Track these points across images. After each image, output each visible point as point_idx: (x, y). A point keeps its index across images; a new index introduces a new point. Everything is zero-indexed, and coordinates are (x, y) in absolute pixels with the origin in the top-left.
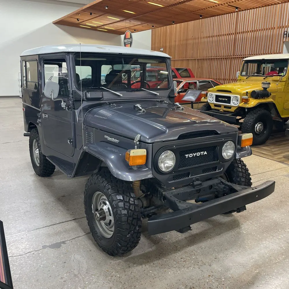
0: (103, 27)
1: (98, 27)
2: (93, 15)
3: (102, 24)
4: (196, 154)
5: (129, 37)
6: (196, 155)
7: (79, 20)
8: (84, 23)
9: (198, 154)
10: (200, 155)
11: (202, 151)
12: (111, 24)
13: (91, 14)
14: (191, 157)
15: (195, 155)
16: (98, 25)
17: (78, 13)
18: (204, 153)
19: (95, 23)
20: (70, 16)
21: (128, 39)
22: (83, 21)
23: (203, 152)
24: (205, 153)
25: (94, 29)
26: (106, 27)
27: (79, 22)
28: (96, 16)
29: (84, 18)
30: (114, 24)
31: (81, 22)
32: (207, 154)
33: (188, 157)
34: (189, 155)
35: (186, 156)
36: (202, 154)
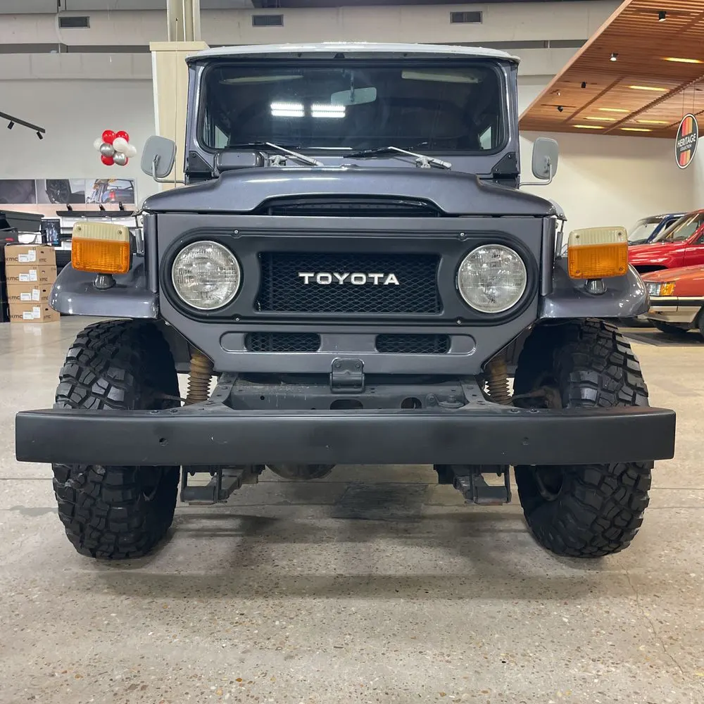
0: (632, 121)
1: (619, 122)
2: (593, 90)
3: (625, 111)
4: (349, 277)
5: (690, 132)
6: (347, 283)
7: (562, 108)
8: (580, 116)
9: (359, 279)
10: (366, 284)
12: (647, 107)
13: (584, 85)
14: (323, 283)
17: (555, 89)
18: (385, 278)
19: (609, 111)
20: (541, 102)
21: (687, 136)
22: (573, 110)
23: (382, 275)
24: (392, 279)
25: (613, 130)
26: (642, 119)
27: (566, 113)
28: (599, 90)
29: (573, 101)
30: (657, 106)
31: (573, 116)
32: (397, 283)
33: (313, 282)
34: (315, 277)
35: (303, 278)
36: (376, 282)
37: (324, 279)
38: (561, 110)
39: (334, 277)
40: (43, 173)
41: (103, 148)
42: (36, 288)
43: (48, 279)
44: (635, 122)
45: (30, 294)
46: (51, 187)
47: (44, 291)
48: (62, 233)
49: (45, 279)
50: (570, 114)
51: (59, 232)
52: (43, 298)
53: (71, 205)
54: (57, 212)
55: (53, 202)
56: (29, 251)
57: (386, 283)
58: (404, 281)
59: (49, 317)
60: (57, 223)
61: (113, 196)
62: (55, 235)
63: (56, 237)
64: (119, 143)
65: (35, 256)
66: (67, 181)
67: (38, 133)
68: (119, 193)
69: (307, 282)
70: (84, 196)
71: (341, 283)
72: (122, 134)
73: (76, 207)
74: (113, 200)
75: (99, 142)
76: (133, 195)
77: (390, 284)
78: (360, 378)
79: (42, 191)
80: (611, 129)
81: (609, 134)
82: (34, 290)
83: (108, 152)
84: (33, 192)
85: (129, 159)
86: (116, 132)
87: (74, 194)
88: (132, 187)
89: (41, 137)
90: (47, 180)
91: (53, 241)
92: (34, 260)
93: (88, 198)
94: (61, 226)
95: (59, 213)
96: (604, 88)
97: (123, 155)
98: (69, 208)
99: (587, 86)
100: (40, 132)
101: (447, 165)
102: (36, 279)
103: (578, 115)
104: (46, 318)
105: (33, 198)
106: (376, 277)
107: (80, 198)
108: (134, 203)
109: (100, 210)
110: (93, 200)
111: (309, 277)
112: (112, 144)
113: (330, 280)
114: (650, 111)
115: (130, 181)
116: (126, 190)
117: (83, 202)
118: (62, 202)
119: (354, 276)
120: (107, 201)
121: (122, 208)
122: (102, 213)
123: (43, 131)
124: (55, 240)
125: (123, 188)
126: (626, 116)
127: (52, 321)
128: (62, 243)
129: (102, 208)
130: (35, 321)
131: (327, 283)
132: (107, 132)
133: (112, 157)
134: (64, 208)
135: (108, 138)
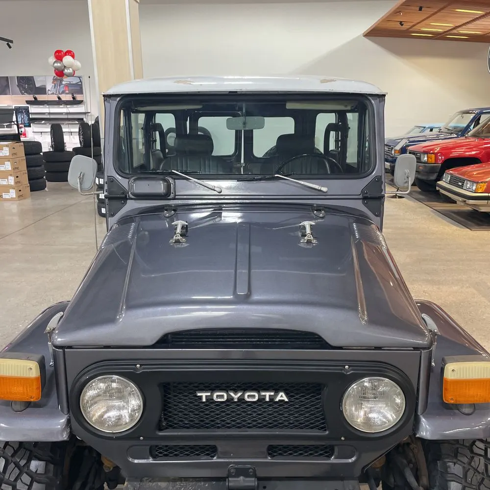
0: (455, 31)
1: (445, 32)
2: (426, 12)
3: (451, 25)
6: (241, 400)
7: (403, 23)
8: (416, 28)
9: (251, 396)
10: (259, 400)
11: (267, 389)
12: (468, 23)
13: (421, 9)
14: (219, 400)
15: (236, 396)
16: (445, 29)
17: (398, 10)
18: (276, 395)
19: (439, 25)
20: (387, 19)
22: (411, 24)
23: (272, 394)
24: (282, 396)
26: (462, 31)
27: (406, 26)
28: (432, 11)
29: (411, 19)
30: (474, 23)
31: (411, 28)
32: (286, 400)
33: (210, 400)
34: (212, 395)
35: (201, 396)
36: (267, 399)
37: (220, 396)
38: (402, 25)
39: (228, 395)
40: (14, 71)
41: (56, 65)
42: (11, 175)
43: (19, 168)
44: (457, 32)
45: (6, 180)
46: (20, 82)
47: (17, 177)
48: (31, 117)
49: (17, 168)
50: (409, 27)
51: (29, 116)
52: (16, 183)
53: (37, 96)
54: (26, 101)
55: (23, 94)
56: (4, 148)
57: (277, 400)
58: (292, 396)
59: (22, 196)
60: (27, 110)
61: (67, 89)
62: (26, 119)
63: (26, 120)
64: (67, 59)
65: (8, 151)
66: (32, 77)
67: (8, 44)
68: (72, 86)
69: (204, 400)
70: (45, 89)
71: (236, 400)
72: (69, 53)
73: (41, 98)
74: (67, 92)
75: (52, 59)
76: (81, 88)
77: (279, 400)
78: (253, 484)
79: (14, 85)
80: (439, 36)
81: (436, 39)
82: (9, 177)
83: (59, 67)
84: (7, 86)
85: (76, 72)
86: (65, 51)
87: (37, 87)
88: (81, 81)
89: (10, 47)
90: (17, 77)
91: (25, 123)
92: (8, 154)
93: (49, 90)
94: (30, 112)
95: (28, 102)
96: (436, 11)
97: (71, 69)
98: (35, 98)
99: (423, 9)
100: (9, 42)
101: (324, 189)
102: (10, 169)
103: (414, 28)
104: (20, 197)
105: (8, 91)
106: (267, 395)
107: (42, 90)
108: (82, 94)
109: (58, 99)
110: (52, 92)
111: (206, 396)
112: (62, 60)
113: (226, 397)
114: (470, 26)
115: (79, 77)
116: (77, 84)
117: (45, 93)
118: (30, 94)
119: (247, 394)
120: (63, 92)
121: (74, 98)
122: (59, 102)
123: (12, 42)
124: (26, 122)
125: (74, 83)
126: (451, 28)
127: (25, 199)
128: (31, 124)
129: (59, 98)
130: (12, 199)
131: (222, 400)
132: (58, 52)
133: (63, 70)
134: (30, 98)
135: (59, 55)
